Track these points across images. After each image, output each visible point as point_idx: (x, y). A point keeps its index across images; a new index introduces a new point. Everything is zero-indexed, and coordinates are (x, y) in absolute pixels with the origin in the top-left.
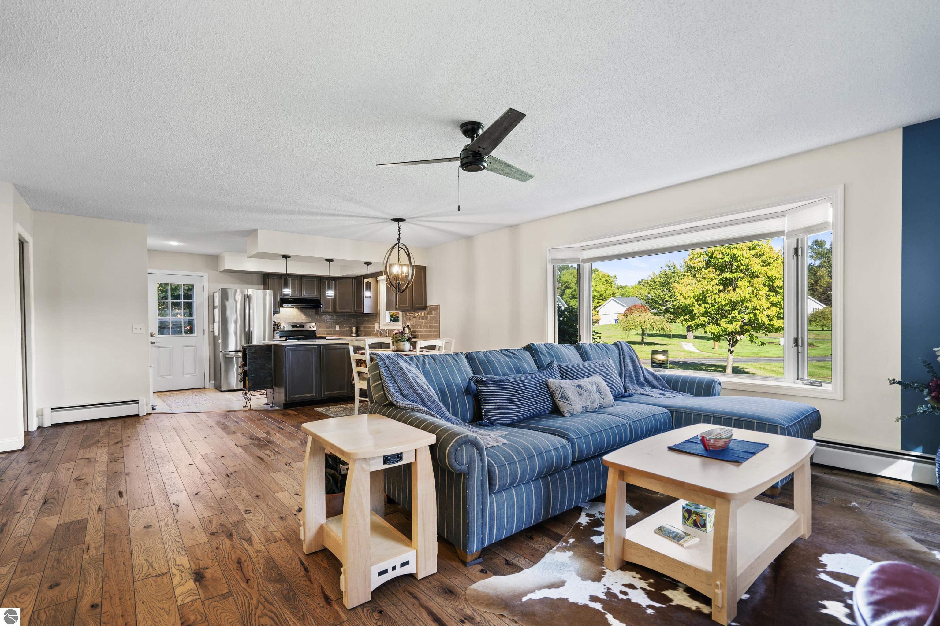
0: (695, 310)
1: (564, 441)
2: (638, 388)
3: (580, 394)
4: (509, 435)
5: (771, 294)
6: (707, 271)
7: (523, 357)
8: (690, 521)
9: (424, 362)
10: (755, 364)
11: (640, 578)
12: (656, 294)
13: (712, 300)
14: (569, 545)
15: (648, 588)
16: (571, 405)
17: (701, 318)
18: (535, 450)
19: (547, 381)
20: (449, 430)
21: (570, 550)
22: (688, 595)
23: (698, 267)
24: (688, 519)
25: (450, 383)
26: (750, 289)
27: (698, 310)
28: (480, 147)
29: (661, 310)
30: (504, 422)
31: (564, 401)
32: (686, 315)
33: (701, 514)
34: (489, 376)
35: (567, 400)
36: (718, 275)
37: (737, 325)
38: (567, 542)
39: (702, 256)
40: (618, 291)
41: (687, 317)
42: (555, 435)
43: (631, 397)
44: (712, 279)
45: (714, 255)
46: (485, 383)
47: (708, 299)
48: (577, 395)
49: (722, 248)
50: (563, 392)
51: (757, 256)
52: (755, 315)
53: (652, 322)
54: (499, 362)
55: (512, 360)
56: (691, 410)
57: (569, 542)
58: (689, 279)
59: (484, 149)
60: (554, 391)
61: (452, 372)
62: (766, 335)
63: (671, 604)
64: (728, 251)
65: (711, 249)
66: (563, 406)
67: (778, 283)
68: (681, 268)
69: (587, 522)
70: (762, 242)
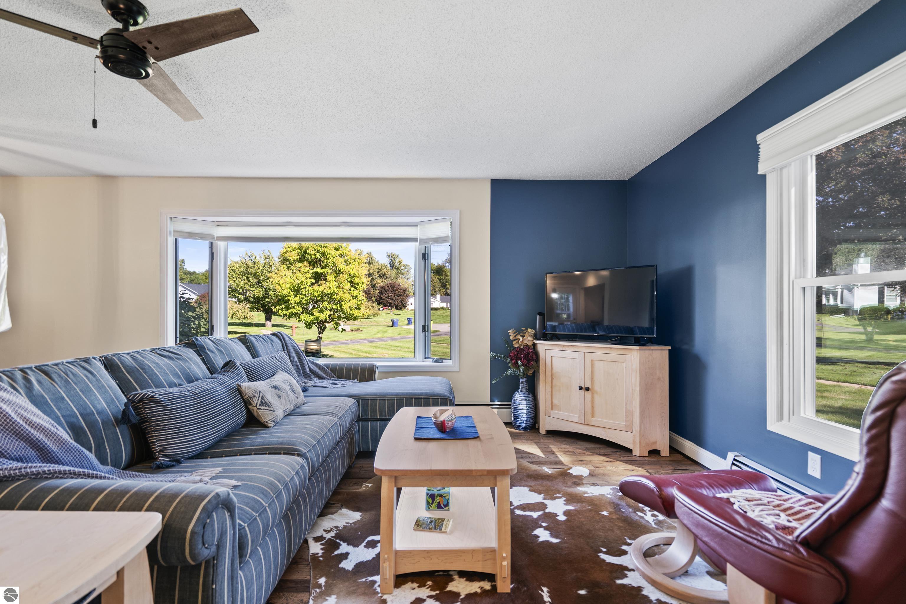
0: (291, 300)
1: (299, 459)
2: (306, 381)
3: (279, 397)
4: (224, 471)
5: (352, 289)
6: (301, 264)
7: (188, 356)
8: (435, 504)
9: (27, 380)
10: (331, 347)
11: (419, 587)
12: (235, 282)
13: (306, 291)
14: (323, 588)
15: (433, 593)
16: (274, 411)
17: (297, 307)
18: (279, 482)
19: (240, 386)
20: (127, 492)
21: (331, 595)
22: (465, 579)
23: (293, 260)
24: (432, 504)
25: (88, 410)
26: (337, 284)
27: (293, 300)
28: (150, 42)
29: (240, 298)
30: (191, 454)
31: (265, 408)
32: (282, 304)
33: (444, 495)
34: (162, 391)
35: (269, 406)
36: (312, 269)
37: (327, 314)
38: (320, 586)
39: (297, 251)
40: (186, 277)
41: (283, 306)
42: (280, 454)
43: (306, 391)
44: (306, 272)
45: (308, 251)
46: (158, 402)
47: (303, 290)
48: (277, 398)
49: (315, 245)
50: (262, 398)
51: (342, 256)
52: (341, 306)
53: (235, 310)
54: (159, 368)
55: (175, 363)
56: (375, 396)
57: (321, 585)
58: (284, 270)
59: (157, 48)
60: (251, 398)
61: (86, 391)
62: (345, 322)
63: (461, 597)
64: (320, 249)
65: (304, 245)
66: (264, 415)
67: (356, 280)
68: (276, 259)
69: (322, 549)
70: (344, 245)
